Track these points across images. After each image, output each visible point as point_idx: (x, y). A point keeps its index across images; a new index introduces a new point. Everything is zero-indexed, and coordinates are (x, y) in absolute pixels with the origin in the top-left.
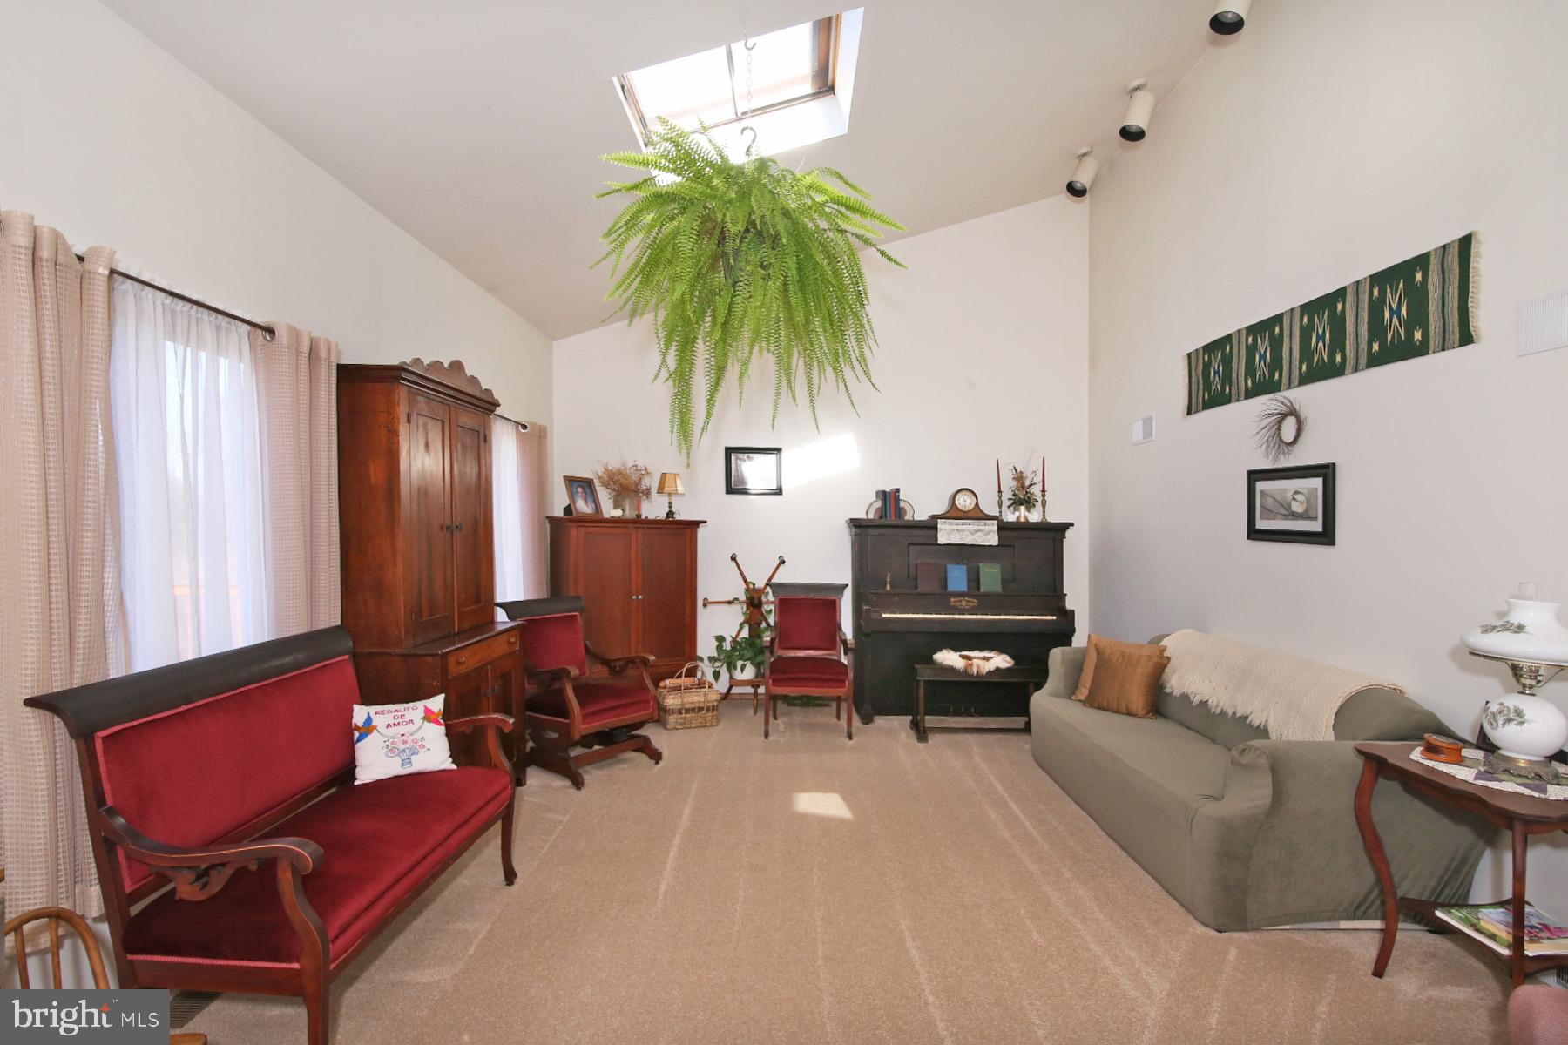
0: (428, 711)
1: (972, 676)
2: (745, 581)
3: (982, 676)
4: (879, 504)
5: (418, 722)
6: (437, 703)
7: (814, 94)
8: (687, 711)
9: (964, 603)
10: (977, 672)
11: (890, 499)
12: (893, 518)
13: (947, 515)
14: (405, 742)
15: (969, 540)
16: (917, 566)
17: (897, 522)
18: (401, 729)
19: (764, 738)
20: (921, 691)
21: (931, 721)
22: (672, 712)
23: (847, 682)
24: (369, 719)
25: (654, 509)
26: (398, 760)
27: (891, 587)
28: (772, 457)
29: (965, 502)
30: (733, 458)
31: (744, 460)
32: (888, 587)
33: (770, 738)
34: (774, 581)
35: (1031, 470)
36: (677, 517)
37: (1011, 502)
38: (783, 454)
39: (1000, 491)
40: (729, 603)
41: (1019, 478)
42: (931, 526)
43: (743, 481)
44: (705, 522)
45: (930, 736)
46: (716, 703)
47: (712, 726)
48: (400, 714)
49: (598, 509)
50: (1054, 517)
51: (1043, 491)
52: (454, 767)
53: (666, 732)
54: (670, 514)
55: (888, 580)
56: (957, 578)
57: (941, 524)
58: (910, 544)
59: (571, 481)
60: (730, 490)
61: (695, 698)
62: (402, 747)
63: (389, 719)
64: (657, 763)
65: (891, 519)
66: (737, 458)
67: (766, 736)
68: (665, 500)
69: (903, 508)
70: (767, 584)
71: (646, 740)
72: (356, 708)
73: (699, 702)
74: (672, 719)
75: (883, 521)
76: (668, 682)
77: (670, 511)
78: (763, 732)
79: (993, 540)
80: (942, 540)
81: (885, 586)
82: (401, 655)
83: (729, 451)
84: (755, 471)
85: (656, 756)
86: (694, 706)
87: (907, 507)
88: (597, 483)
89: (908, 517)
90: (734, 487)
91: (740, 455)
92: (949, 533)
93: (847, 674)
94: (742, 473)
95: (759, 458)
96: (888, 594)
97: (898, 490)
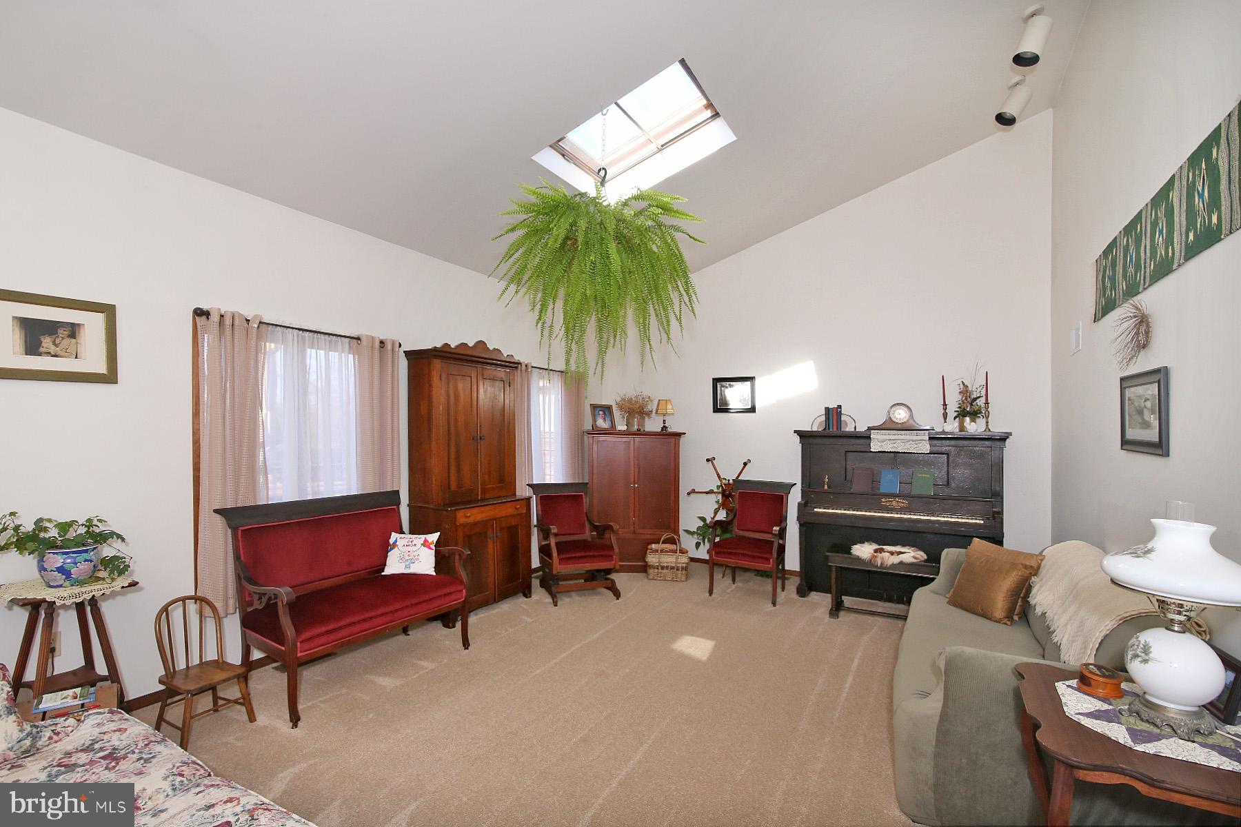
0: (426, 541)
1: (877, 566)
2: (719, 477)
3: (886, 568)
4: (824, 419)
5: (419, 545)
6: (434, 537)
7: (712, 117)
8: (663, 568)
9: (894, 503)
10: (882, 564)
11: (833, 414)
12: (835, 429)
13: (884, 426)
14: (409, 556)
15: (901, 448)
16: (853, 469)
17: (837, 433)
18: (410, 548)
19: (708, 595)
20: (834, 576)
21: (848, 601)
22: (654, 567)
23: (771, 560)
24: (396, 541)
25: (653, 425)
26: (404, 565)
27: (828, 487)
28: (748, 383)
29: (901, 415)
30: (719, 386)
31: (727, 387)
32: (826, 487)
33: (713, 596)
34: (739, 478)
35: (976, 386)
36: (669, 430)
37: (956, 414)
38: (757, 382)
39: (945, 405)
40: (707, 493)
41: (965, 391)
42: (866, 437)
43: (726, 403)
44: (685, 434)
45: (842, 613)
46: (684, 565)
47: (681, 581)
48: (411, 540)
49: (613, 426)
50: (997, 428)
51: (987, 403)
52: (435, 574)
53: (646, 580)
54: (664, 428)
55: (827, 480)
56: (890, 481)
57: (874, 435)
58: (847, 452)
59: (594, 407)
60: (716, 410)
61: (669, 560)
62: (407, 558)
63: (405, 542)
64: (618, 599)
65: (833, 430)
66: (722, 386)
67: (711, 592)
68: (661, 419)
69: (845, 421)
70: (735, 480)
71: (613, 582)
72: (393, 533)
73: (671, 562)
74: (651, 571)
75: (826, 433)
76: (654, 546)
77: (664, 426)
78: (708, 590)
79: (926, 448)
80: (875, 447)
81: (824, 487)
82: (433, 509)
83: (716, 381)
84: (736, 395)
85: (617, 594)
86: (668, 565)
87: (848, 420)
88: (614, 408)
89: (849, 428)
90: (720, 407)
91: (724, 383)
92: (879, 443)
93: (772, 553)
94: (725, 397)
95: (738, 385)
96: (825, 492)
97: (840, 407)
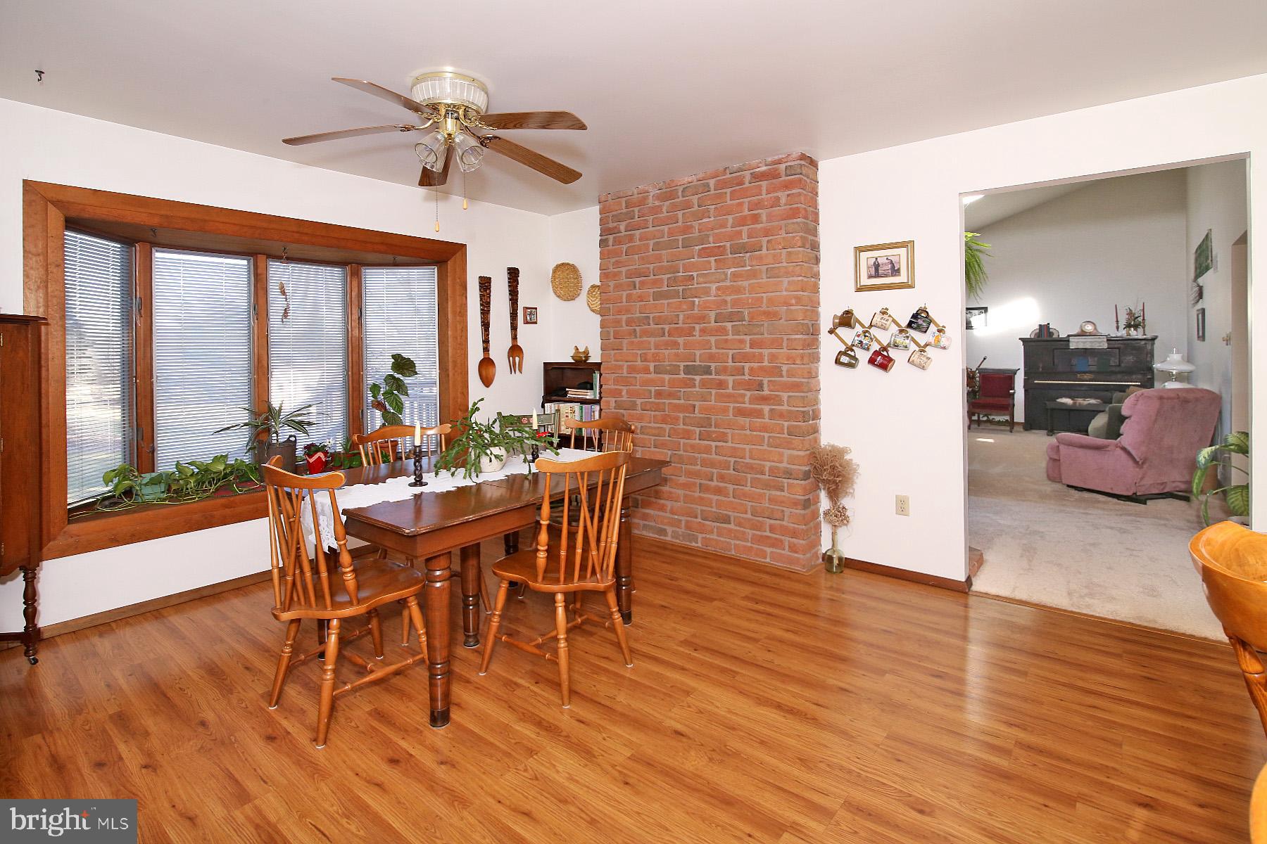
1: (1076, 407)
3: (1081, 407)
4: (1038, 331)
9: (1086, 377)
11: (1044, 328)
13: (1077, 334)
15: (1089, 347)
16: (1058, 359)
17: (1049, 339)
20: (1049, 414)
23: (1005, 415)
28: (984, 313)
29: (1089, 328)
32: (1041, 370)
34: (981, 367)
35: (1137, 311)
37: (1125, 326)
38: (989, 310)
39: (1117, 321)
41: (1130, 313)
42: (1066, 341)
50: (1150, 334)
51: (1144, 320)
55: (1041, 366)
57: (1072, 339)
58: (1054, 349)
65: (1045, 338)
69: (1052, 332)
70: (977, 369)
75: (1040, 339)
79: (1105, 346)
80: (1073, 347)
81: (1038, 369)
87: (1054, 331)
89: (1055, 336)
92: (1075, 344)
96: (1041, 372)
97: (1049, 324)
